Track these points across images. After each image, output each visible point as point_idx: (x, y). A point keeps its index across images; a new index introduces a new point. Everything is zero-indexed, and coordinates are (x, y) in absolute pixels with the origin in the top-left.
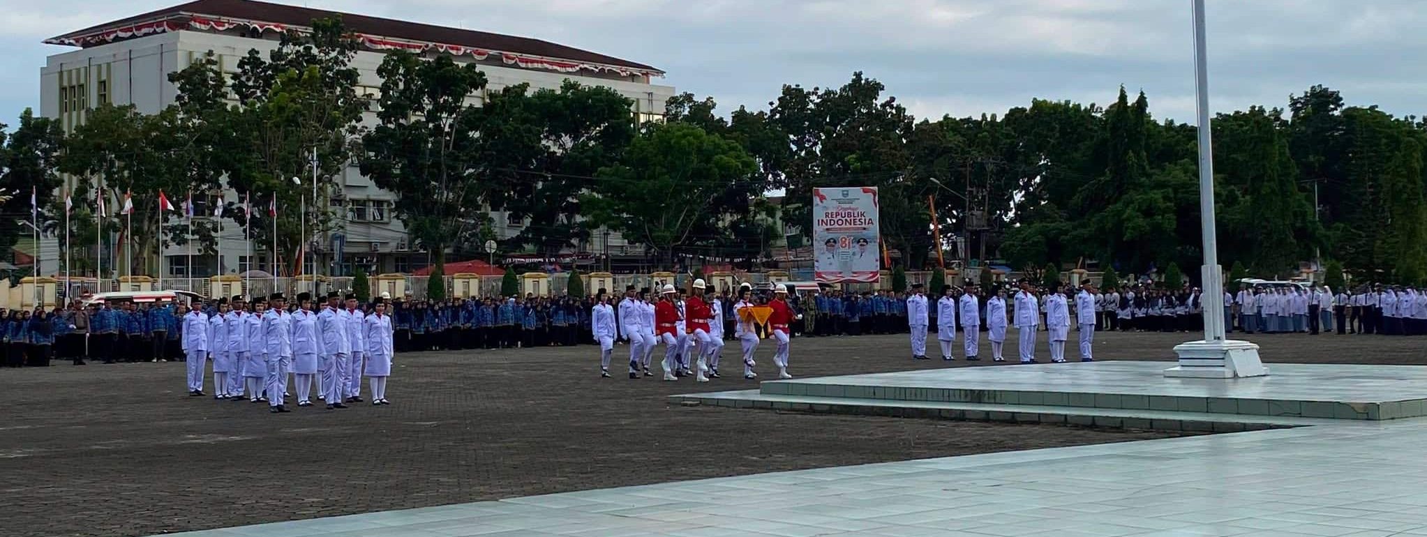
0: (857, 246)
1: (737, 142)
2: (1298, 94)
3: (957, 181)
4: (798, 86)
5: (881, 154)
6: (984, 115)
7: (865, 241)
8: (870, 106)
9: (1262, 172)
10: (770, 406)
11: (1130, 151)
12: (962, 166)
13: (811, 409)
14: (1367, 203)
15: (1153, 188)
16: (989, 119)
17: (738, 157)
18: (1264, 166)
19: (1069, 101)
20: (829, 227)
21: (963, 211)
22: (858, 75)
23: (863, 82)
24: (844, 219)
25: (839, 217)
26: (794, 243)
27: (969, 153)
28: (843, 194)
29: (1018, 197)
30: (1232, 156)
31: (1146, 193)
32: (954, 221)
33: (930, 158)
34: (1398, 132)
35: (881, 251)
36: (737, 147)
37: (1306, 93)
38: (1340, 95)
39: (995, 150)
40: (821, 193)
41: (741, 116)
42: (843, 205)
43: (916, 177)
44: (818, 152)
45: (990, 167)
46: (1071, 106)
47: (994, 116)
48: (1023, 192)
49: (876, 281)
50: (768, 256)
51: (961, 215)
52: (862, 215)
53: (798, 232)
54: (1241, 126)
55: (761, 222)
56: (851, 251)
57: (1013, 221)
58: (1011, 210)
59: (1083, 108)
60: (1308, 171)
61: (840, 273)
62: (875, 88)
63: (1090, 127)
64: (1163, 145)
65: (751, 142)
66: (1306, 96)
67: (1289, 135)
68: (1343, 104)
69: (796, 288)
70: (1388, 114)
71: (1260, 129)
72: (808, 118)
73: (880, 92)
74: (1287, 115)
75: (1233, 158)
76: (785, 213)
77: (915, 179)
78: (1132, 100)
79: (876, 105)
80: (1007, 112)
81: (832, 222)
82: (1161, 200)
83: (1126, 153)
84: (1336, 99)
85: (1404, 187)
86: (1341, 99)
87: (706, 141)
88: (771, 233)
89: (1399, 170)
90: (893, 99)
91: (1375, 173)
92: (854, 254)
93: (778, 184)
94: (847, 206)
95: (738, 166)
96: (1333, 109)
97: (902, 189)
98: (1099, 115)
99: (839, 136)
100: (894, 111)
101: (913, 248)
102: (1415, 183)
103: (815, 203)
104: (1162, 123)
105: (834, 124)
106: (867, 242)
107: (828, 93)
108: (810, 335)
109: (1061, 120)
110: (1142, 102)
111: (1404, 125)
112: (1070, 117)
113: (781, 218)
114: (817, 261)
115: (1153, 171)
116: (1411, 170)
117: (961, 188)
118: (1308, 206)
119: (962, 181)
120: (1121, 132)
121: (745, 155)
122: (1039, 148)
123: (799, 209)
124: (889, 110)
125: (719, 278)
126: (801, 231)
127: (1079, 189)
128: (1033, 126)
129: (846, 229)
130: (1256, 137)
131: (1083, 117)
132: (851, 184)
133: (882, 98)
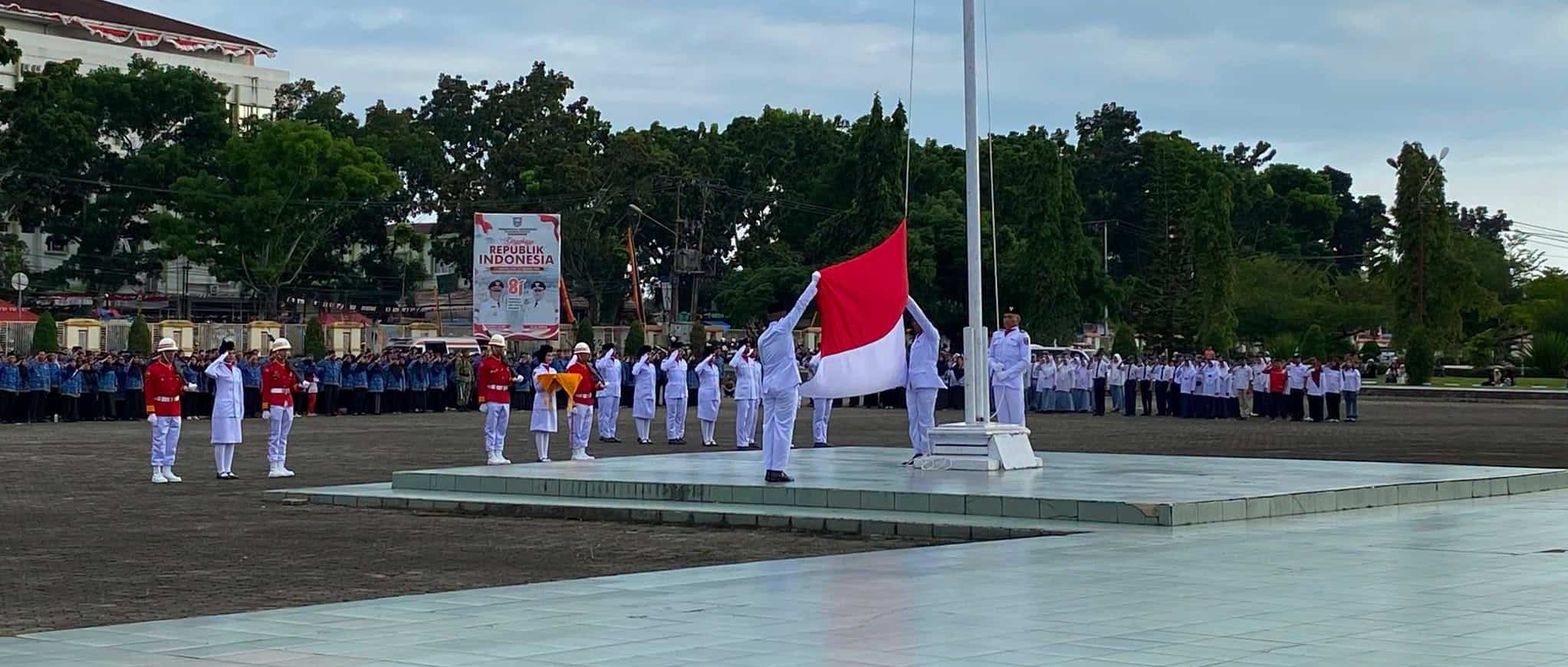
0: (531, 291)
1: (373, 148)
2: (1088, 114)
3: (664, 209)
4: (459, 76)
5: (566, 170)
6: (702, 125)
7: (542, 285)
8: (554, 107)
9: (1041, 209)
10: (404, 506)
11: (883, 178)
12: (671, 191)
13: (461, 510)
14: (1167, 252)
16: (708, 131)
17: (375, 170)
18: (1043, 202)
19: (809, 111)
20: (494, 265)
21: (671, 248)
22: (540, 67)
23: (546, 75)
24: (514, 256)
25: (509, 253)
26: (446, 285)
27: (680, 173)
28: (515, 223)
29: (742, 232)
32: (659, 261)
33: (629, 178)
34: (1205, 165)
35: (562, 300)
36: (375, 157)
37: (1097, 112)
38: (1137, 117)
39: (714, 172)
40: (485, 220)
41: (378, 114)
42: (514, 237)
43: (611, 202)
44: (482, 165)
45: (706, 192)
47: (714, 127)
48: (748, 227)
49: (555, 338)
50: (410, 303)
51: (669, 254)
52: (539, 250)
53: (453, 272)
54: (1018, 150)
55: (401, 257)
56: (522, 298)
57: (734, 264)
58: (732, 250)
59: (825, 121)
60: (1097, 210)
61: (508, 327)
62: (562, 84)
63: (834, 145)
64: (923, 171)
65: (393, 149)
66: (1096, 116)
67: (1075, 164)
68: (1141, 128)
69: (448, 346)
70: (1193, 142)
71: (1040, 156)
72: (471, 119)
73: (568, 90)
74: (1073, 140)
75: (1007, 191)
76: (436, 245)
77: (609, 205)
78: (888, 113)
79: (563, 106)
80: (731, 123)
81: (499, 259)
82: (920, 242)
83: (877, 179)
84: (1132, 121)
85: (1211, 233)
86: (1138, 121)
87: (332, 146)
88: (416, 272)
89: (1205, 212)
90: (584, 100)
91: (1177, 215)
92: (527, 302)
93: (427, 207)
94: (521, 237)
95: (374, 181)
96: (1128, 134)
97: (592, 218)
98: (845, 130)
99: (512, 143)
100: (585, 116)
101: (604, 295)
102: (1223, 228)
103: (476, 233)
104: (922, 144)
105: (505, 128)
106: (544, 287)
107: (500, 88)
108: (461, 409)
109: (799, 135)
110: (900, 116)
111: (1212, 157)
112: (809, 132)
113: (430, 252)
114: (477, 311)
116: (1219, 212)
117: (669, 219)
118: (1095, 254)
119: (671, 209)
120: (873, 153)
121: (383, 166)
122: (770, 171)
123: (454, 240)
124: (579, 114)
125: (343, 330)
126: (457, 270)
127: (819, 224)
128: (763, 142)
129: (517, 269)
130: (1037, 166)
131: (825, 132)
132: (526, 209)
133: (570, 98)
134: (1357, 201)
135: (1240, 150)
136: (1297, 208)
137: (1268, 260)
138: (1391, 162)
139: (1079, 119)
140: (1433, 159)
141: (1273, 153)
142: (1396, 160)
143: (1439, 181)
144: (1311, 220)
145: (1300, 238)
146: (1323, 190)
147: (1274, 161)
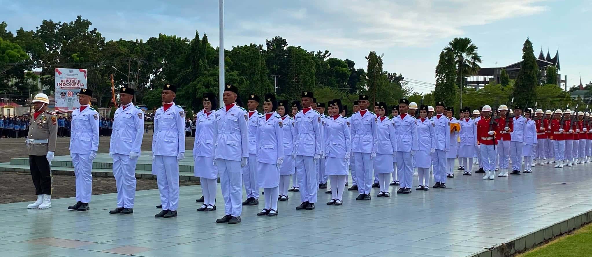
0: (76, 96)
1: (19, 44)
2: (270, 39)
3: (125, 69)
4: (50, 20)
5: (89, 54)
6: (137, 40)
8: (85, 32)
9: (254, 71)
10: (13, 171)
11: (200, 60)
12: (127, 62)
16: (139, 42)
17: (18, 52)
18: (255, 69)
19: (176, 36)
20: (63, 86)
21: (127, 82)
22: (79, 17)
23: (82, 21)
24: (70, 83)
25: (68, 82)
27: (130, 56)
28: (70, 72)
29: (152, 77)
30: (243, 64)
31: (206, 77)
33: (112, 57)
34: (308, 58)
36: (18, 47)
37: (273, 39)
38: (286, 41)
39: (142, 56)
40: (59, 71)
41: (20, 32)
42: (70, 77)
43: (105, 65)
44: (59, 52)
45: (140, 63)
46: (176, 38)
47: (141, 41)
48: (155, 75)
51: (126, 83)
52: (79, 81)
53: (49, 89)
54: (247, 51)
55: (30, 83)
56: (73, 98)
57: (149, 88)
58: (148, 83)
59: (182, 39)
60: (273, 71)
61: (67, 108)
62: (87, 24)
63: (184, 48)
64: (215, 57)
65: (26, 45)
66: (273, 40)
67: (266, 56)
68: (288, 45)
70: (305, 50)
71: (254, 53)
72: (55, 36)
73: (90, 26)
74: (265, 48)
75: (243, 65)
76: (42, 79)
77: (105, 67)
78: (201, 38)
79: (88, 31)
80: (149, 39)
81: (64, 84)
82: (213, 81)
83: (199, 60)
85: (309, 80)
86: (287, 43)
87: (3, 43)
88: (35, 88)
89: (307, 73)
90: (96, 29)
91: (299, 74)
92: (74, 99)
93: (39, 66)
94: (72, 77)
95: (18, 56)
96: (283, 47)
97: (99, 71)
98: (188, 43)
99: (69, 45)
100: (96, 35)
101: (103, 98)
102: (312, 78)
103: (56, 75)
104: (215, 49)
105: (67, 39)
107: (64, 24)
109: (172, 44)
110: (205, 38)
111: (310, 55)
112: (176, 43)
113: (40, 82)
114: (56, 102)
115: (210, 68)
116: (311, 73)
117: (127, 72)
118: (272, 86)
119: (127, 68)
120: (197, 51)
121: (22, 50)
122: (162, 56)
123: (49, 77)
124: (94, 34)
125: (7, 109)
126: (50, 88)
127: (178, 75)
128: (159, 46)
129: (71, 88)
130: (253, 56)
131: (181, 43)
132: (74, 67)
133: (91, 28)
134: (356, 70)
135: (320, 53)
136: (337, 72)
137: (327, 89)
138: (366, 57)
139: (267, 41)
140: (379, 57)
141: (330, 54)
142: (368, 57)
143: (381, 64)
144: (342, 76)
145: (338, 82)
146: (345, 66)
147: (330, 57)
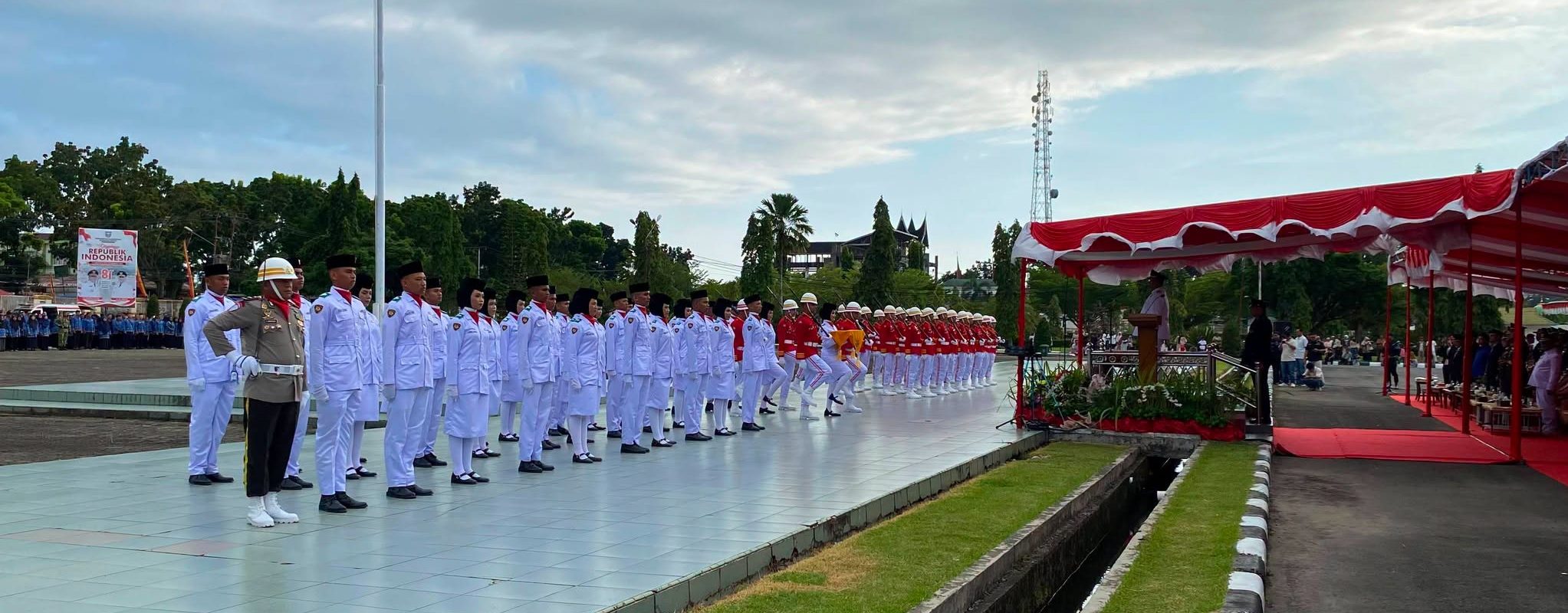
0: (117, 277)
1: (8, 184)
2: (470, 187)
3: (208, 231)
4: (70, 143)
5: (142, 205)
6: (232, 181)
7: (124, 273)
8: (135, 166)
9: (440, 239)
11: (346, 218)
12: (212, 220)
13: (32, 412)
14: (512, 265)
15: (361, 246)
16: (236, 185)
17: (8, 198)
18: (442, 235)
19: (302, 176)
20: (92, 260)
21: (212, 254)
22: (125, 139)
23: (130, 145)
24: (106, 255)
25: (102, 253)
26: (61, 272)
27: (218, 209)
28: (107, 235)
29: (258, 246)
30: (422, 226)
31: (356, 249)
32: (205, 262)
33: (185, 211)
34: (536, 219)
35: (138, 283)
36: (7, 189)
37: (475, 186)
38: (499, 190)
39: (241, 209)
40: (86, 233)
41: (12, 163)
42: (105, 244)
43: (172, 225)
44: (86, 199)
45: (235, 221)
46: (303, 180)
47: (240, 183)
48: (263, 243)
49: (133, 306)
50: (36, 281)
52: (123, 252)
53: (66, 264)
54: (429, 205)
55: (29, 254)
56: (111, 281)
58: (251, 256)
59: (313, 183)
60: (475, 240)
61: (101, 299)
62: (140, 151)
63: (317, 197)
64: (369, 213)
65: (23, 187)
66: (475, 188)
67: (462, 215)
68: (500, 196)
69: (58, 310)
70: (530, 206)
71: (440, 208)
72: (80, 171)
73: (145, 155)
74: (462, 201)
76: (53, 247)
77: (171, 227)
78: (347, 180)
79: (141, 165)
80: (253, 181)
81: (95, 257)
83: (342, 219)
84: (495, 192)
85: (536, 255)
86: (499, 193)
88: (39, 263)
89: (534, 244)
90: (155, 161)
91: (519, 246)
93: (47, 223)
94: (110, 244)
95: (7, 205)
96: (493, 200)
97: (160, 235)
98: (324, 189)
99: (106, 187)
100: (156, 171)
101: (168, 281)
102: (543, 253)
103: (79, 241)
104: (370, 198)
105: (102, 177)
106: (126, 275)
107: (97, 151)
108: (62, 348)
109: (295, 190)
110: (355, 181)
111: (540, 215)
112: (301, 189)
113: (49, 252)
114: (80, 288)
115: (359, 232)
116: (541, 245)
117: (211, 237)
118: (471, 266)
119: (212, 231)
120: (339, 203)
121: (14, 195)
122: (276, 210)
123: (66, 244)
124: (152, 170)
126: (68, 263)
127: (305, 243)
128: (272, 193)
129: (108, 263)
130: (438, 215)
131: (311, 189)
132: (114, 227)
133: (146, 160)
134: (616, 242)
135: (555, 211)
136: (584, 244)
137: (567, 273)
138: (632, 221)
139: (465, 189)
140: (654, 221)
141: (573, 214)
142: (635, 220)
143: (656, 232)
144: (592, 251)
145: (585, 260)
146: (598, 235)
147: (574, 218)
